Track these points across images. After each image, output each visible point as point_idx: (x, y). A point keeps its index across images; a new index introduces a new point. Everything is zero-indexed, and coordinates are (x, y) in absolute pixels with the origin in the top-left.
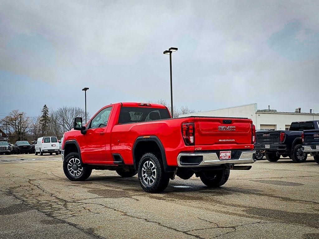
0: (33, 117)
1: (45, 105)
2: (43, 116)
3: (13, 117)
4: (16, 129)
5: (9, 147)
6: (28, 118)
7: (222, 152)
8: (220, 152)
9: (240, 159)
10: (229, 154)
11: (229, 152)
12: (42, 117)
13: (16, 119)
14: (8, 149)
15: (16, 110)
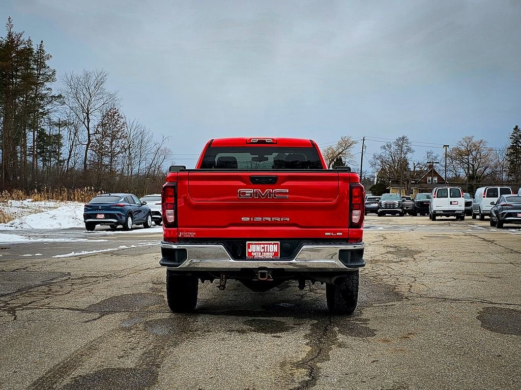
0: (498, 149)
1: (517, 127)
2: (512, 147)
3: (463, 149)
4: (468, 170)
5: (399, 204)
6: (491, 150)
7: (252, 244)
8: (247, 242)
9: (294, 261)
10: (273, 248)
11: (274, 244)
12: (509, 148)
13: (468, 152)
14: (399, 206)
15: (470, 136)
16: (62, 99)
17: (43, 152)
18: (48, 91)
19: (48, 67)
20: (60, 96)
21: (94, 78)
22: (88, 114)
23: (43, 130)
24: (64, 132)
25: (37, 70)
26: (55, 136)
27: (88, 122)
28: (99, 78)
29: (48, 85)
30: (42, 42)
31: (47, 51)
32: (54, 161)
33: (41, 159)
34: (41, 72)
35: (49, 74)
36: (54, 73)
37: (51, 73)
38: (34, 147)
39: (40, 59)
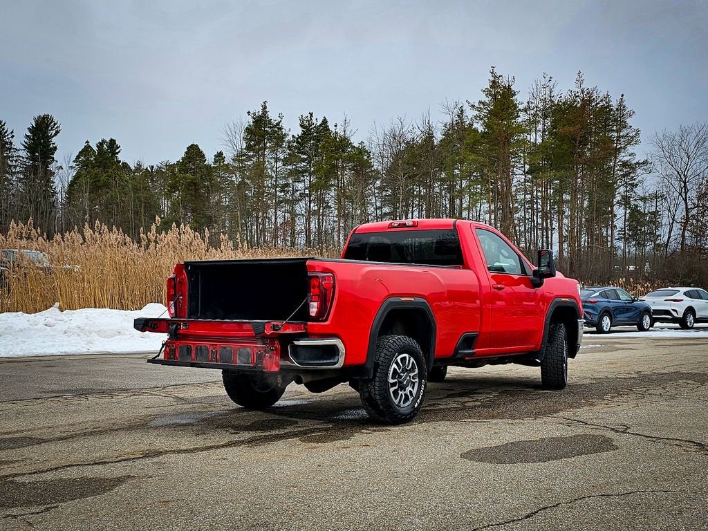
16: (649, 165)
17: (636, 234)
18: (630, 157)
19: (631, 127)
20: (645, 162)
21: (694, 134)
22: (685, 183)
23: (637, 206)
24: (662, 207)
25: (617, 132)
26: (652, 213)
27: (686, 193)
28: (701, 134)
29: (630, 149)
30: (622, 96)
31: (629, 106)
32: (649, 246)
33: (634, 243)
34: (622, 134)
35: (631, 135)
36: (637, 134)
37: (634, 133)
38: (625, 228)
39: (620, 117)
